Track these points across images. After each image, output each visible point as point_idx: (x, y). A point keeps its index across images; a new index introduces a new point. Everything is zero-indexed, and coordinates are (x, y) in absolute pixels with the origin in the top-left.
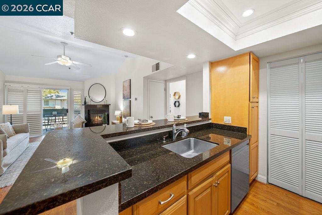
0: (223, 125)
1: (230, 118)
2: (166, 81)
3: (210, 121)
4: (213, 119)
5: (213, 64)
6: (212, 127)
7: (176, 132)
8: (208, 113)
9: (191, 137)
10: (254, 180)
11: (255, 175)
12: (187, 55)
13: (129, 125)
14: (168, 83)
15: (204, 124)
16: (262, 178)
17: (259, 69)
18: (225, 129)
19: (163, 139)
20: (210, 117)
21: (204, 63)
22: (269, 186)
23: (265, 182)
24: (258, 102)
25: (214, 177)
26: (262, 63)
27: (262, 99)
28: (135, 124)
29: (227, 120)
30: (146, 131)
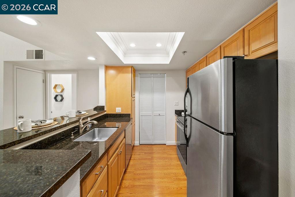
0: (116, 114)
1: (120, 108)
2: (45, 71)
3: (105, 113)
4: (108, 111)
5: (107, 67)
6: (107, 117)
7: (83, 126)
8: (104, 106)
9: (95, 128)
10: (134, 146)
11: (134, 143)
12: (88, 57)
13: (24, 130)
14: (49, 74)
15: (102, 116)
16: (137, 143)
17: (135, 77)
18: (117, 117)
19: (71, 135)
20: (105, 110)
21: (101, 65)
22: (140, 146)
23: (139, 145)
24: (134, 97)
25: (119, 149)
26: (137, 73)
27: (137, 95)
28: (32, 127)
29: (118, 110)
30: (53, 131)
